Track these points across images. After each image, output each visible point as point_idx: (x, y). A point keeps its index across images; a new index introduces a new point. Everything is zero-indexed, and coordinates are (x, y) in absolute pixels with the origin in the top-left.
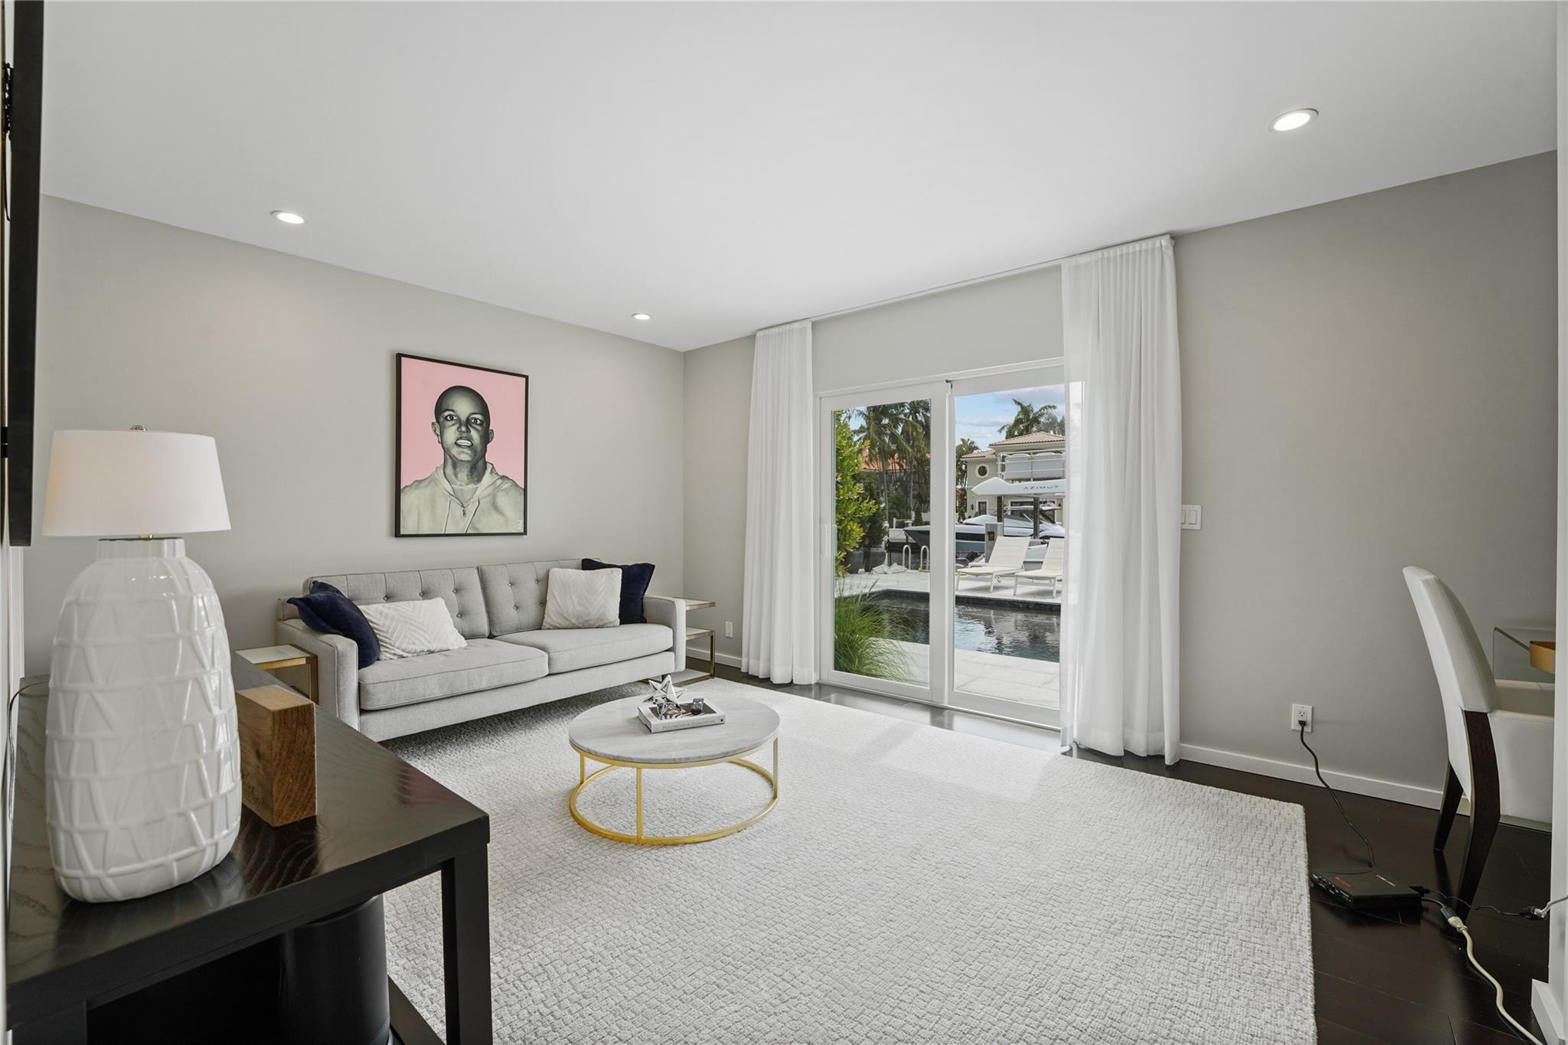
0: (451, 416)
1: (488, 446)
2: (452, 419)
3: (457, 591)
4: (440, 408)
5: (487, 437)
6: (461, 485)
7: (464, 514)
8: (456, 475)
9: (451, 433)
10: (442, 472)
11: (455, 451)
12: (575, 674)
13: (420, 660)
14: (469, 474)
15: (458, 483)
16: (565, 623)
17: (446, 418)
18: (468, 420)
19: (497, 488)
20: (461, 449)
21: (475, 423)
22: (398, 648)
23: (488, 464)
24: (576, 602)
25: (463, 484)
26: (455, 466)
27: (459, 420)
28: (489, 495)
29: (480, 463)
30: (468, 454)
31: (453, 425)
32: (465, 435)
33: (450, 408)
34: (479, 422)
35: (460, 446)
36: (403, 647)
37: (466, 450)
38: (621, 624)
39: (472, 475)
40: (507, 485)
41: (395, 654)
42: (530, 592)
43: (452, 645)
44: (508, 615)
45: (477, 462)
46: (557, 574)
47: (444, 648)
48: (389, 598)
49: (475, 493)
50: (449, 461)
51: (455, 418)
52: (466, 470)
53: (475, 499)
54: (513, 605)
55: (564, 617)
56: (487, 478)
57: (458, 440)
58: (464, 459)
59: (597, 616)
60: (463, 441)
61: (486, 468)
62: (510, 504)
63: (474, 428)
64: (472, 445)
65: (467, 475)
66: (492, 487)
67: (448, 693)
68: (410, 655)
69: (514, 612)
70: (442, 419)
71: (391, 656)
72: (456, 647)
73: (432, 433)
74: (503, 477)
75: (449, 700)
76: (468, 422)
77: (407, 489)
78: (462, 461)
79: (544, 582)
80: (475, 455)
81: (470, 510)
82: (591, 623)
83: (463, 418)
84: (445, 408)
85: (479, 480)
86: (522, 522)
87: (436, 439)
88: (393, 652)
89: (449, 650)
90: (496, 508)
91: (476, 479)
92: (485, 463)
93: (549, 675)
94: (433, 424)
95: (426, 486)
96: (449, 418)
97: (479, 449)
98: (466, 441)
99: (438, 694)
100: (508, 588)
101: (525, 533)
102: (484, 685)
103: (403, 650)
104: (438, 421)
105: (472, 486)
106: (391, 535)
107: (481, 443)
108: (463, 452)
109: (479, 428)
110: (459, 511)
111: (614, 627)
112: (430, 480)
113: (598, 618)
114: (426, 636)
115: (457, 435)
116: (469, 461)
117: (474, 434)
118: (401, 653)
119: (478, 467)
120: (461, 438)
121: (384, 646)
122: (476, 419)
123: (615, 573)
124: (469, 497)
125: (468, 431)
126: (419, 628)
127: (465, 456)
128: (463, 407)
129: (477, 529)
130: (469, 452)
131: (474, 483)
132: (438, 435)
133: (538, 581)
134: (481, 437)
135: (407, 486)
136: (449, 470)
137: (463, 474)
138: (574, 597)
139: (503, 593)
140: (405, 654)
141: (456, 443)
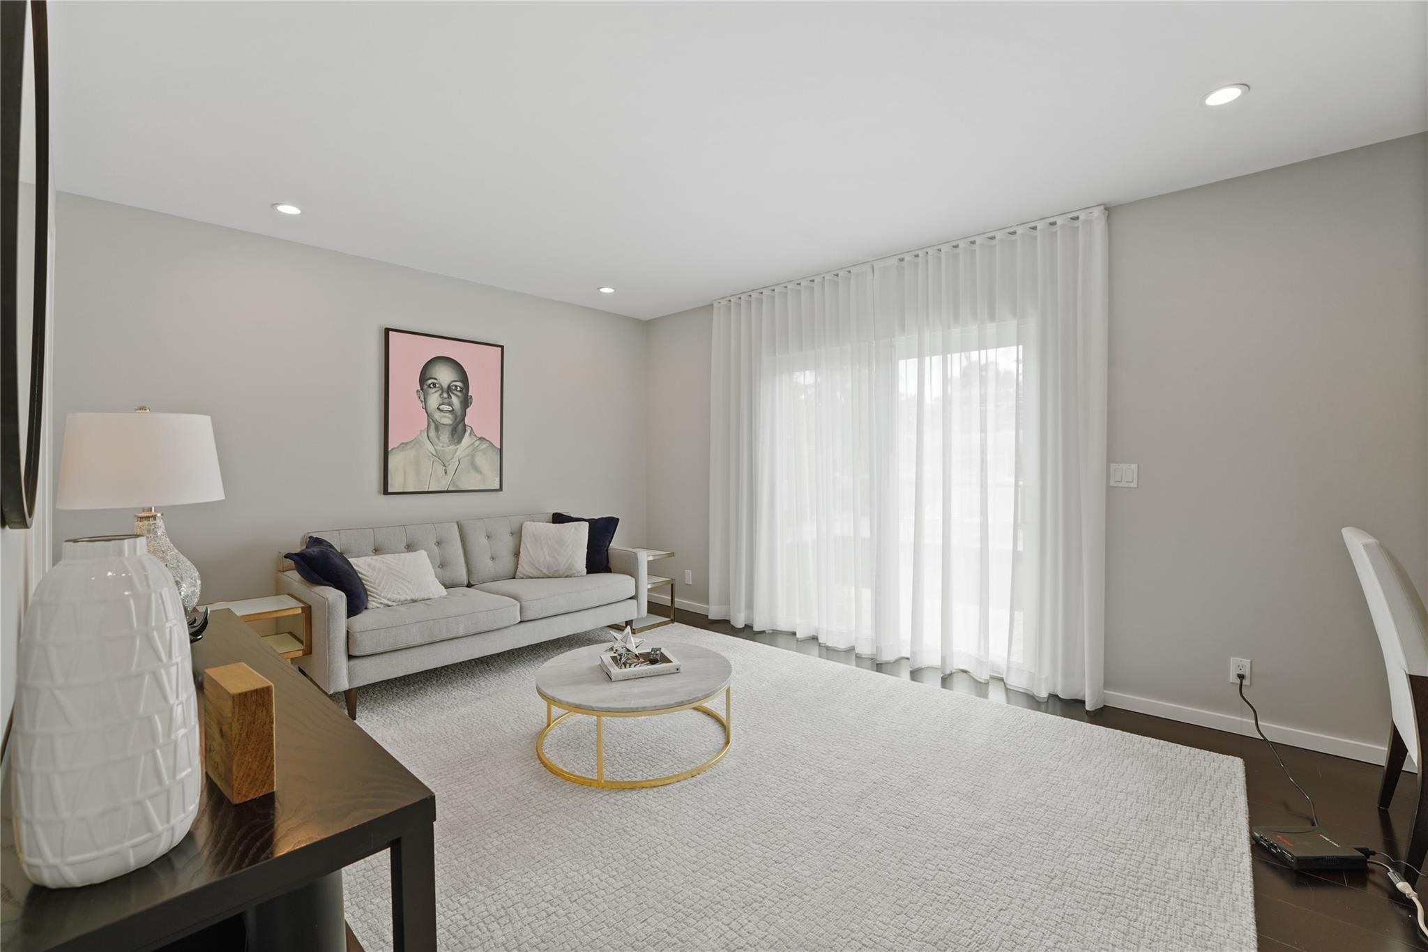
0: (433, 384)
1: (467, 410)
2: (435, 387)
3: (438, 543)
4: (423, 378)
5: (466, 402)
6: (443, 446)
7: (446, 473)
8: (438, 438)
9: (434, 399)
10: (426, 434)
11: (437, 415)
12: (544, 621)
13: (402, 609)
14: (450, 436)
15: (441, 445)
16: (536, 573)
17: (429, 386)
18: (449, 387)
19: (475, 449)
20: (443, 414)
21: (456, 390)
22: (384, 598)
23: (467, 428)
24: (546, 553)
25: (445, 445)
26: (437, 429)
27: (441, 387)
28: (468, 455)
29: (460, 426)
30: (449, 418)
31: (436, 392)
32: (446, 401)
33: (433, 377)
34: (459, 389)
35: (442, 411)
36: (389, 597)
37: (446, 414)
38: (588, 573)
39: (453, 437)
40: (484, 446)
41: (381, 603)
42: (505, 544)
43: (434, 594)
44: (485, 565)
45: (457, 425)
46: (529, 527)
47: (426, 597)
48: (377, 551)
49: (455, 453)
50: (432, 425)
51: (437, 386)
52: (448, 433)
53: (456, 459)
54: (489, 556)
55: (536, 568)
56: (467, 440)
57: (440, 405)
58: (445, 423)
59: (566, 567)
60: (445, 406)
61: (465, 431)
62: (487, 464)
63: (454, 394)
64: (453, 410)
65: (448, 438)
66: (471, 448)
67: (428, 640)
68: (394, 604)
69: (490, 563)
70: (425, 387)
71: (378, 605)
72: (436, 596)
73: (416, 397)
74: (480, 438)
75: (429, 646)
76: (449, 389)
77: (394, 451)
78: (444, 424)
79: (518, 534)
80: (456, 419)
81: (451, 469)
82: (561, 572)
83: (445, 385)
84: (428, 377)
85: (460, 441)
86: (498, 479)
87: (420, 405)
88: (379, 601)
89: (430, 599)
90: (476, 469)
91: (456, 441)
92: (465, 426)
93: (521, 622)
94: (418, 391)
95: (411, 448)
96: (432, 386)
97: (459, 413)
98: (447, 407)
99: (419, 641)
100: (485, 541)
101: (501, 489)
102: (461, 633)
103: (388, 600)
104: (422, 389)
105: (453, 447)
106: (380, 493)
107: (461, 408)
108: (445, 417)
109: (459, 394)
110: (441, 470)
111: (581, 576)
112: (415, 443)
113: (567, 569)
114: (410, 586)
115: (440, 401)
116: (450, 425)
117: (455, 400)
118: (386, 602)
119: (458, 429)
120: (443, 404)
121: (371, 596)
122: (456, 386)
123: (582, 526)
124: (449, 457)
125: (449, 397)
126: (403, 579)
127: (447, 420)
128: (444, 376)
129: (457, 486)
130: (450, 416)
131: (455, 444)
132: (422, 402)
133: (512, 534)
134: (461, 402)
135: (394, 448)
136: (432, 433)
137: (445, 436)
138: (545, 549)
139: (480, 544)
140: (390, 603)
141: (438, 408)
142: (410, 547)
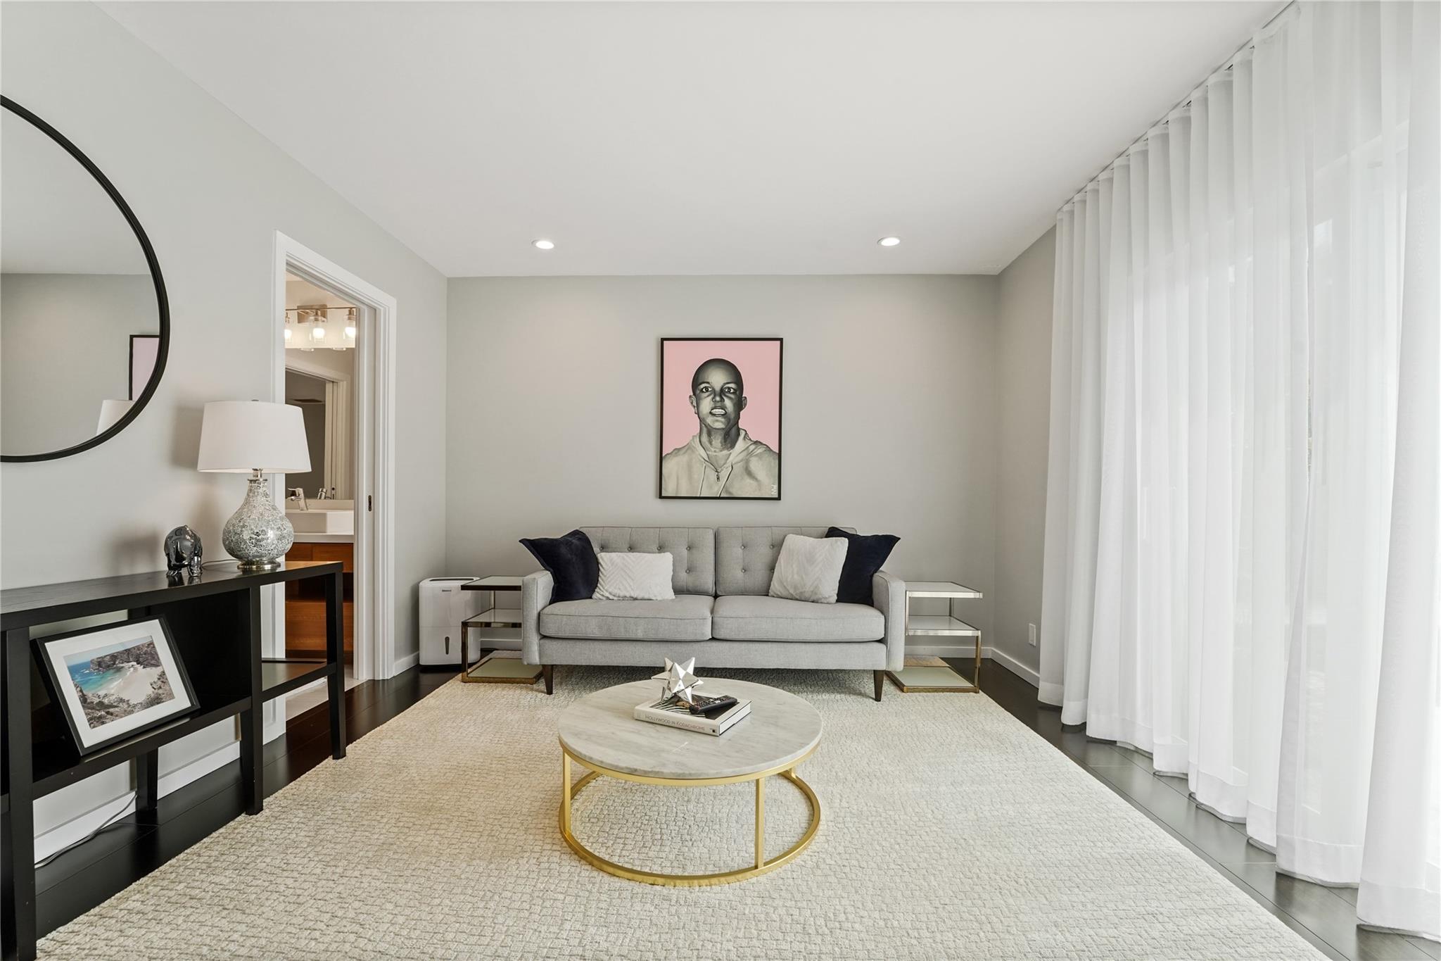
0: (706, 387)
1: (741, 413)
2: (707, 391)
3: (690, 548)
4: (696, 383)
5: (740, 404)
6: (715, 451)
7: (718, 479)
8: (710, 443)
9: (707, 404)
10: (698, 440)
11: (709, 420)
13: (622, 604)
14: (723, 441)
15: (713, 450)
16: (784, 594)
17: (702, 391)
18: (722, 390)
19: (750, 454)
20: (715, 418)
21: (729, 392)
22: (606, 591)
23: (741, 431)
24: (795, 571)
25: (717, 450)
26: (709, 434)
27: (714, 390)
28: (741, 461)
29: (734, 431)
30: (722, 422)
31: (708, 396)
32: (719, 404)
33: (706, 381)
34: (732, 391)
35: (714, 415)
36: (610, 590)
37: (720, 419)
38: (838, 601)
39: (725, 442)
40: (760, 450)
41: (603, 595)
42: (762, 554)
43: (655, 596)
44: (734, 574)
45: (730, 429)
46: (793, 541)
47: (646, 597)
48: (631, 549)
49: (728, 458)
50: (705, 430)
51: (710, 389)
52: (720, 437)
53: (729, 464)
54: (741, 567)
55: (784, 586)
56: (740, 444)
57: (712, 409)
58: (718, 427)
59: (812, 589)
60: (717, 410)
61: (738, 435)
62: (763, 469)
63: (727, 397)
64: (726, 413)
65: (721, 443)
66: (745, 453)
68: (615, 598)
69: (739, 574)
70: (698, 392)
71: (601, 597)
72: (659, 598)
73: (689, 404)
74: (756, 443)
76: (722, 392)
77: (668, 456)
78: (715, 429)
79: (777, 546)
80: (728, 423)
81: (724, 474)
82: (807, 595)
83: (718, 388)
84: (700, 381)
85: (733, 446)
86: (776, 487)
87: (693, 410)
88: (602, 593)
89: (651, 600)
90: (749, 473)
91: (729, 445)
92: (738, 429)
93: (713, 639)
94: (690, 397)
95: (684, 453)
96: (704, 390)
97: (732, 416)
98: (720, 410)
100: (740, 551)
101: (779, 498)
103: (610, 593)
104: (694, 394)
105: (725, 452)
107: (735, 411)
108: (717, 421)
109: (732, 396)
110: (713, 476)
111: (828, 603)
112: (688, 448)
113: (812, 592)
114: (631, 584)
115: (712, 405)
116: (723, 429)
117: (728, 403)
118: (607, 595)
119: (731, 434)
120: (715, 408)
121: (600, 589)
122: (729, 388)
123: (839, 543)
124: (722, 462)
125: (722, 400)
126: (629, 577)
127: (719, 424)
128: (717, 379)
129: (730, 493)
130: (723, 420)
131: (728, 449)
132: (694, 407)
133: (773, 546)
134: (734, 405)
135: (668, 454)
136: (705, 438)
137: (717, 441)
138: (794, 566)
139: (734, 553)
140: (611, 597)
141: (710, 413)
142: (661, 549)
